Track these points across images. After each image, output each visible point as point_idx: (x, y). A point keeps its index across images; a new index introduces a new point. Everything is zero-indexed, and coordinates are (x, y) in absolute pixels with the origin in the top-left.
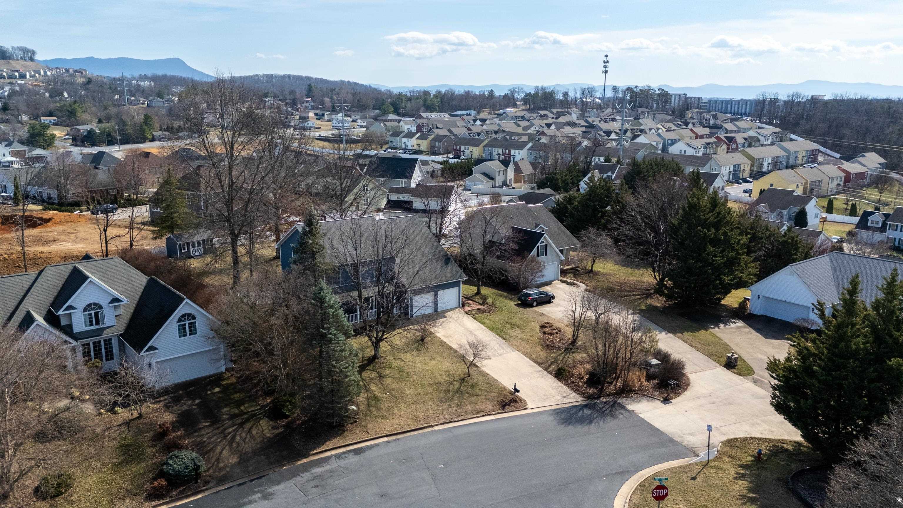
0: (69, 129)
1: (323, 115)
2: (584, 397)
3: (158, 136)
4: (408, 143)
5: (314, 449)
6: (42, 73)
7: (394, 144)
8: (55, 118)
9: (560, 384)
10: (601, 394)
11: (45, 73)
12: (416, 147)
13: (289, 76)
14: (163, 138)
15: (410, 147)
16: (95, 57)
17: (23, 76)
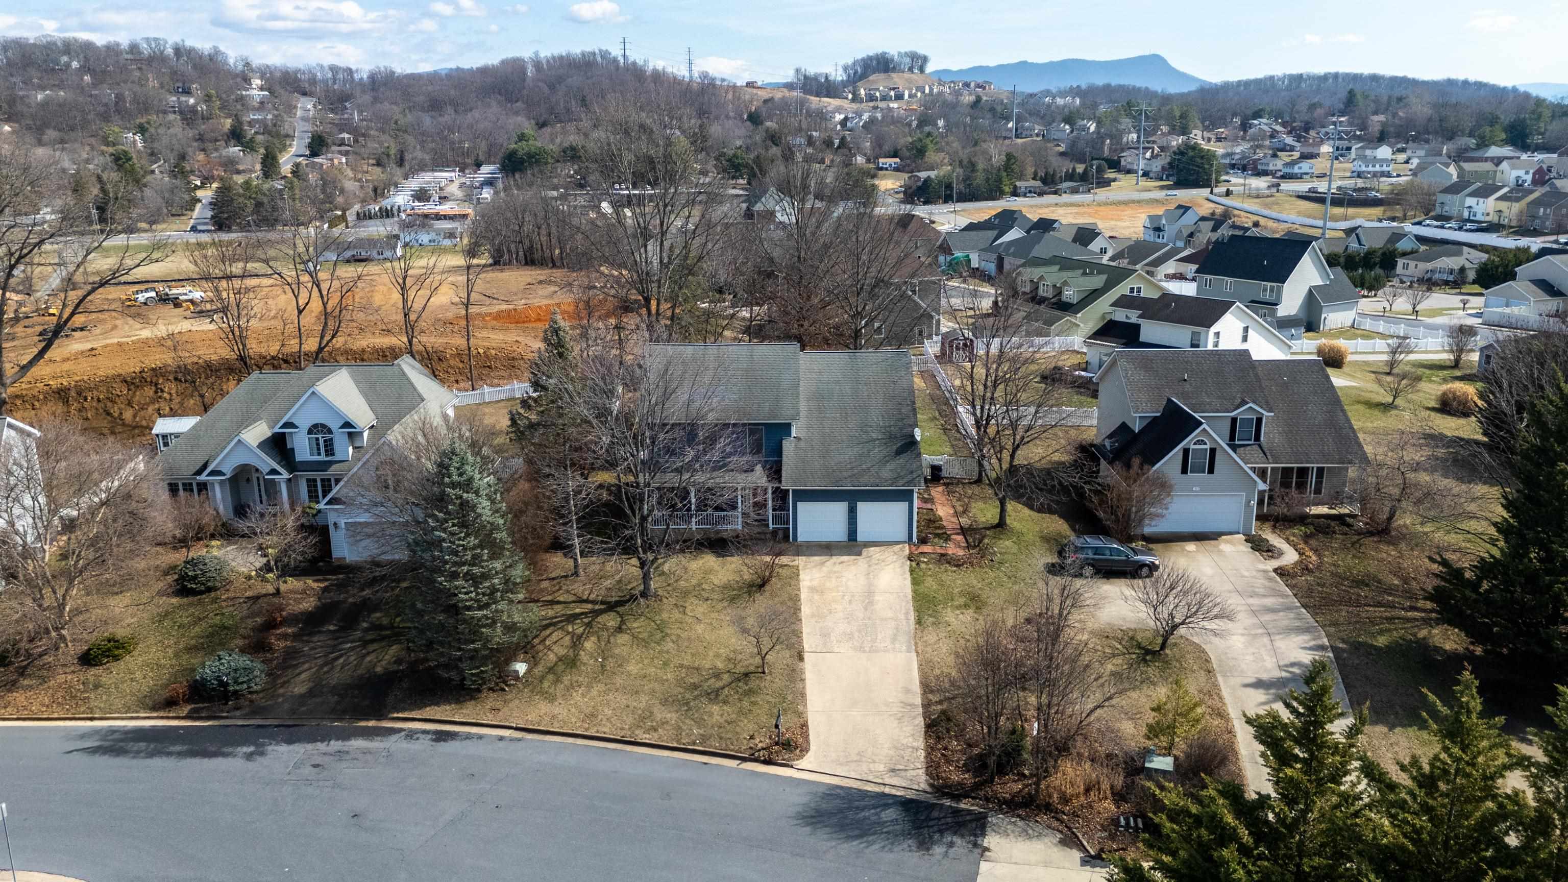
0: (906, 176)
1: (1349, 149)
2: (931, 785)
3: (1023, 189)
4: (1476, 208)
5: (403, 710)
6: (927, 91)
7: (1447, 208)
8: (898, 160)
9: (920, 743)
10: (972, 791)
11: (931, 90)
12: (1494, 218)
13: (1336, 76)
14: (1030, 192)
15: (1479, 217)
16: (1029, 61)
17: (899, 97)
